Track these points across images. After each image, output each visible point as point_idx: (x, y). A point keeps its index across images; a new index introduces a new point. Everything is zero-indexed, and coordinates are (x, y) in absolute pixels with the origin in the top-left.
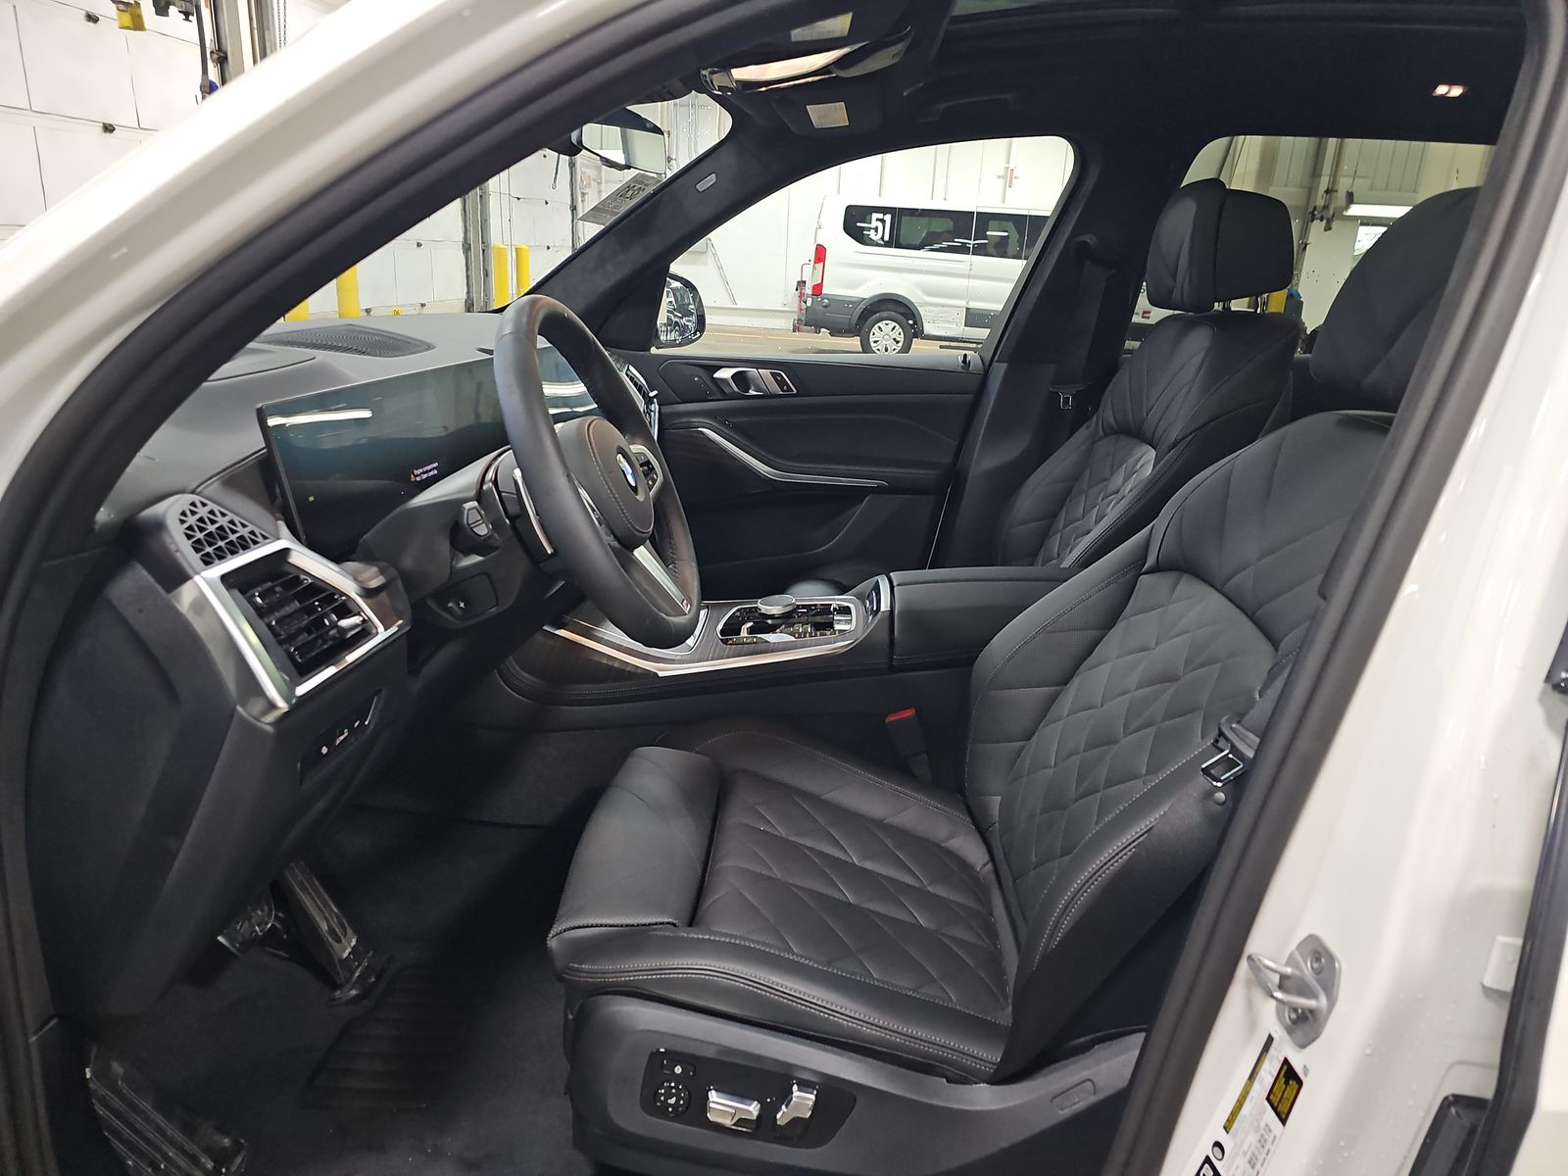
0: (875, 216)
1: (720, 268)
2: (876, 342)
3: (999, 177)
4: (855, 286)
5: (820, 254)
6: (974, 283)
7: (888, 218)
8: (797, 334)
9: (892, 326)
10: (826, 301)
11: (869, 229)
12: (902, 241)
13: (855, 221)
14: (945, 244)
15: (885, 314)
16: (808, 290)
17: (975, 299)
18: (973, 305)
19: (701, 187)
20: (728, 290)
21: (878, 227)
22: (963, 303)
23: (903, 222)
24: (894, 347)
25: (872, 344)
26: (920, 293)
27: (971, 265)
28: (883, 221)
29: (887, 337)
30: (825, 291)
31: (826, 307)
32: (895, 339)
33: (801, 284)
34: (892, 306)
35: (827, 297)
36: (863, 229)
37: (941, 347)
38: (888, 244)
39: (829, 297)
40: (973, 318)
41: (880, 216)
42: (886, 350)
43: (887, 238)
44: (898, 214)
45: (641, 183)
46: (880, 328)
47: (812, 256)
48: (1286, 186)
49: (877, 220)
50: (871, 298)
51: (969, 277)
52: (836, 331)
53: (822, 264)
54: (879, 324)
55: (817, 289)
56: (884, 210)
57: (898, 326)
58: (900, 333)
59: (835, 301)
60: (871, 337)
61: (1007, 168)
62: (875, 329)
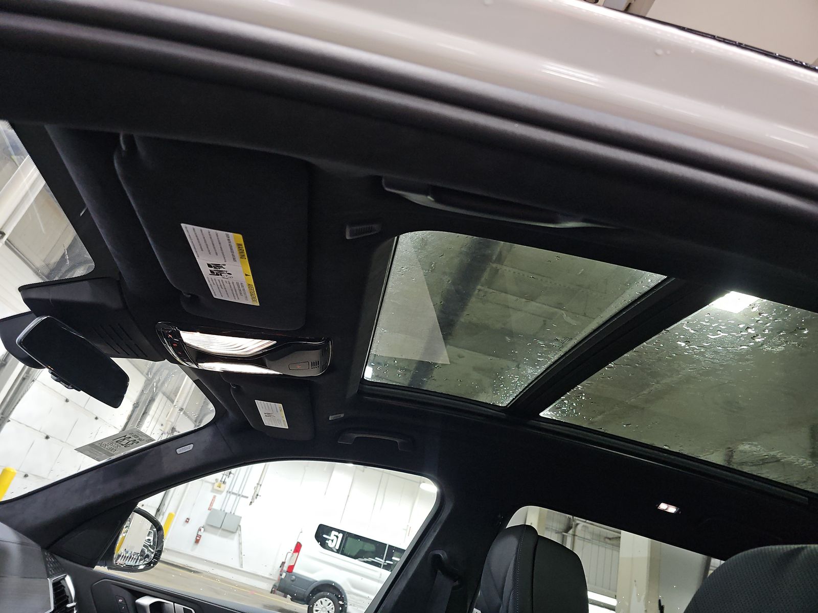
0: (334, 533)
1: (240, 544)
2: (317, 611)
3: (404, 529)
4: (313, 572)
5: (298, 548)
7: (340, 536)
8: (273, 594)
9: (329, 603)
10: (294, 577)
11: (329, 540)
12: (345, 552)
13: (322, 533)
14: (370, 559)
15: (326, 594)
16: (285, 568)
19: (179, 451)
20: (241, 558)
21: (334, 540)
23: (348, 541)
25: (314, 611)
26: (349, 585)
27: (381, 575)
28: (337, 537)
29: (324, 609)
30: (295, 570)
31: (293, 581)
32: (329, 611)
33: (283, 563)
34: (331, 590)
36: (327, 539)
38: (338, 551)
39: (296, 575)
41: (337, 533)
43: (337, 547)
44: (347, 536)
45: (136, 436)
46: (321, 602)
47: (293, 548)
49: (334, 535)
50: (320, 582)
51: (378, 581)
52: (294, 599)
53: (297, 554)
54: (321, 599)
55: (291, 568)
56: (339, 531)
57: (332, 603)
58: (332, 609)
59: (299, 578)
60: (315, 606)
61: (408, 526)
62: (318, 602)
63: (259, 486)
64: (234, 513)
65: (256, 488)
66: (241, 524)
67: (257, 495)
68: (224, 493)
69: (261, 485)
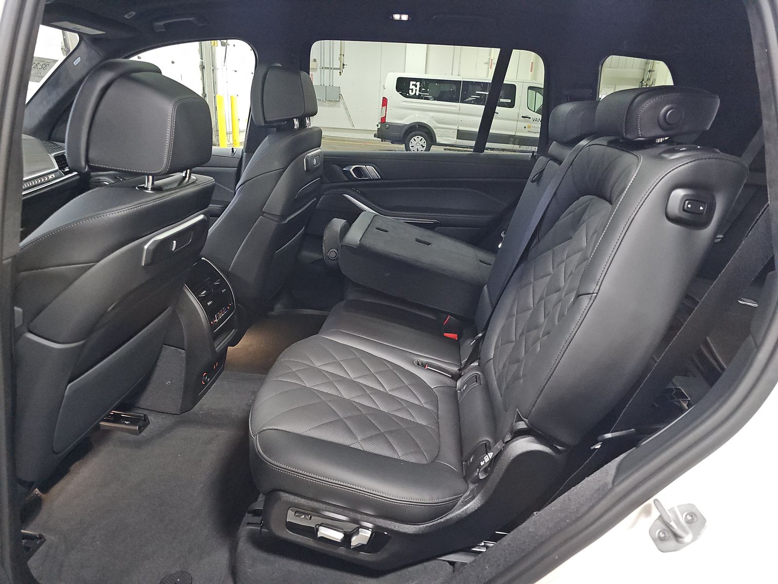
0: (412, 83)
1: (346, 109)
2: (412, 147)
3: (486, 63)
4: (401, 119)
5: (385, 102)
6: (461, 117)
7: (418, 84)
8: (383, 142)
9: (420, 138)
10: (387, 126)
11: (409, 89)
13: (403, 85)
15: (416, 132)
17: (463, 126)
18: (461, 128)
19: (75, 63)
20: (350, 120)
21: (414, 89)
22: (456, 127)
24: (421, 149)
25: (411, 148)
26: (434, 122)
27: (460, 108)
28: (416, 86)
29: (418, 144)
30: (387, 120)
31: (388, 128)
32: (422, 145)
34: (421, 129)
35: (388, 123)
36: (406, 89)
37: (445, 149)
38: (418, 97)
39: (389, 124)
40: (461, 135)
41: (414, 83)
42: (418, 150)
43: (418, 94)
44: (424, 82)
46: (414, 139)
47: (381, 104)
48: (632, 68)
49: (413, 85)
50: (410, 125)
51: (459, 114)
52: (393, 142)
53: (385, 107)
55: (384, 119)
56: (416, 80)
57: (423, 139)
58: (424, 142)
59: (392, 125)
60: (410, 144)
61: (489, 58)
62: (412, 140)
63: (342, 56)
64: (332, 86)
65: (340, 59)
66: (341, 93)
67: (344, 65)
68: (319, 70)
69: (344, 55)
